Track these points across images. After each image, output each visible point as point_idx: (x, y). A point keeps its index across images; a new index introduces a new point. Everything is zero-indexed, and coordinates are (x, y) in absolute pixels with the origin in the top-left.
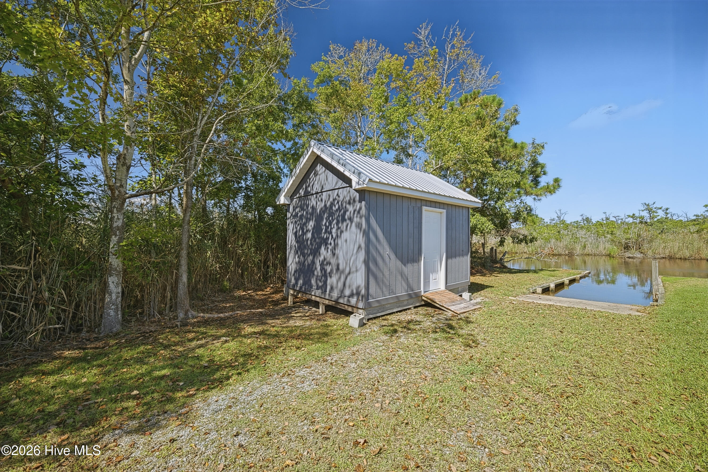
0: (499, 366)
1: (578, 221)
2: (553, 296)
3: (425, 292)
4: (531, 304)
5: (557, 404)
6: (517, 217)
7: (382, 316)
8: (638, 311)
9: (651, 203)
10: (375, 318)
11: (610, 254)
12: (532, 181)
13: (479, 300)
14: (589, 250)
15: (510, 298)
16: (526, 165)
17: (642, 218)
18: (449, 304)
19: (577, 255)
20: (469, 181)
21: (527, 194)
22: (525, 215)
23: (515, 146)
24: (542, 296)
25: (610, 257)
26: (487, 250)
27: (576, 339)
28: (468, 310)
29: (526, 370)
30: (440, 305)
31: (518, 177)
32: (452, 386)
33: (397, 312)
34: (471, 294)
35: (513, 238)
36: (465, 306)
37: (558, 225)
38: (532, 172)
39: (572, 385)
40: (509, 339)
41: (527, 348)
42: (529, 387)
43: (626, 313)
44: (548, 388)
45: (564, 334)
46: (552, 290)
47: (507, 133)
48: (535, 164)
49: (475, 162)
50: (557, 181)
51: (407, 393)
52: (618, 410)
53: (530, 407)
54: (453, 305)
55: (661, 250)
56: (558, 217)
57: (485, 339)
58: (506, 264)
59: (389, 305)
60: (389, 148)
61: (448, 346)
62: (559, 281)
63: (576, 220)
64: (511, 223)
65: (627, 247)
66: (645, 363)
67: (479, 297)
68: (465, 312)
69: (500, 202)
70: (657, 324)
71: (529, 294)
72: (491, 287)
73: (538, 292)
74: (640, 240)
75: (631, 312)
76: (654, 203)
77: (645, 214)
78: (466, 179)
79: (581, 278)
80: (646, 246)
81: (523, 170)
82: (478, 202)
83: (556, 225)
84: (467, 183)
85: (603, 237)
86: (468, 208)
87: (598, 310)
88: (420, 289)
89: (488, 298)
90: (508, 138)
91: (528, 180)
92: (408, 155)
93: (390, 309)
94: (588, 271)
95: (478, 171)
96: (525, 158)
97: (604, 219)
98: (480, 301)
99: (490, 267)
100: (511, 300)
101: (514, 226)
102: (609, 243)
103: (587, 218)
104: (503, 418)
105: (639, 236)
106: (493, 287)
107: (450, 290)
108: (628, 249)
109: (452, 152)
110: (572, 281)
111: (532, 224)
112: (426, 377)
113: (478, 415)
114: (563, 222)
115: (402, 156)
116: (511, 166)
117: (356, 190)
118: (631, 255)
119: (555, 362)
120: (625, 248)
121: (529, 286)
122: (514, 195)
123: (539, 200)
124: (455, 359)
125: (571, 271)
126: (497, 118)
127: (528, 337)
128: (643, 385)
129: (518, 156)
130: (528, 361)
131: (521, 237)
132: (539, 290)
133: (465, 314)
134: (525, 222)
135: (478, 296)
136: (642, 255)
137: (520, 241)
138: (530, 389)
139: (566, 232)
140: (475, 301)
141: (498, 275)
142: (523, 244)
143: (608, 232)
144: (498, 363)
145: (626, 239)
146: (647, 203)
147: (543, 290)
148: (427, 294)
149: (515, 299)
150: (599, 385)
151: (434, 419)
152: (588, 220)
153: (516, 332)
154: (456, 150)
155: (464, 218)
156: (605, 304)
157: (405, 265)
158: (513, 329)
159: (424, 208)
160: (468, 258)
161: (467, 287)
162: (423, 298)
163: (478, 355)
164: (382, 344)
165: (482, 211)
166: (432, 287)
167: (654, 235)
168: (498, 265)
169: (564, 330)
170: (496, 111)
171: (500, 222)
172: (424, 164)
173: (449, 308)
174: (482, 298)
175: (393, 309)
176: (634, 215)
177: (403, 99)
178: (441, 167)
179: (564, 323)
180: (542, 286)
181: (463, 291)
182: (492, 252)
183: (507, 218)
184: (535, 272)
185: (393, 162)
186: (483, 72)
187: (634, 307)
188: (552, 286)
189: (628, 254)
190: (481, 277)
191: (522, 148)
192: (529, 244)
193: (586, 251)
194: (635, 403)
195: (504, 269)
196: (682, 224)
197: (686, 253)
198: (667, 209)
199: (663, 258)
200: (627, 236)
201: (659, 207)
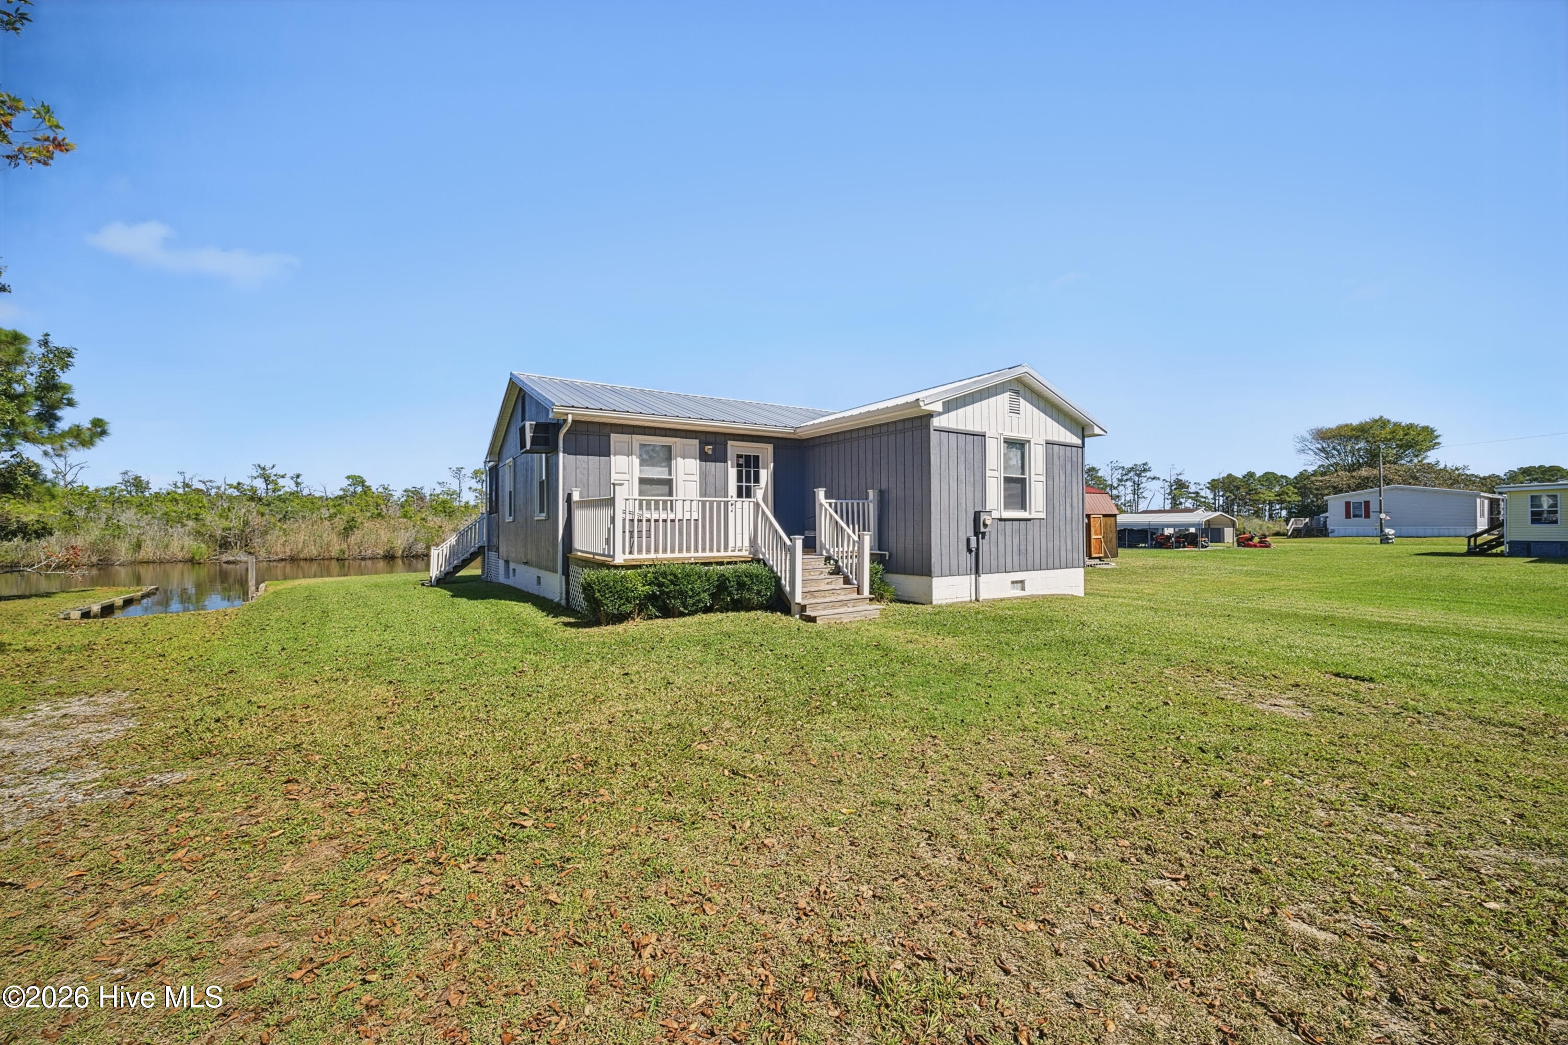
1: (114, 488)
9: (269, 466)
11: (193, 558)
12: (41, 416)
14: (148, 551)
17: (253, 490)
19: (121, 565)
21: (29, 440)
25: (193, 564)
46: (96, 616)
48: (51, 385)
50: (98, 423)
55: (279, 548)
62: (106, 602)
63: (110, 485)
65: (225, 544)
74: (248, 531)
76: (274, 466)
77: (260, 484)
79: (143, 597)
80: (257, 541)
85: (179, 525)
94: (151, 588)
97: (180, 485)
102: (192, 537)
103: (138, 481)
105: (246, 523)
108: (226, 549)
110: (129, 602)
114: (81, 491)
118: (231, 558)
120: (220, 547)
125: (122, 588)
131: (14, 525)
132: (76, 615)
134: (25, 495)
136: (250, 557)
137: (12, 535)
143: (188, 517)
145: (224, 530)
146: (262, 466)
147: (81, 614)
152: (139, 484)
167: (269, 523)
176: (239, 484)
180: (78, 608)
188: (96, 608)
189: (225, 557)
192: (34, 541)
193: (142, 555)
196: (312, 503)
197: (313, 551)
198: (298, 476)
199: (282, 560)
200: (226, 524)
201: (282, 473)
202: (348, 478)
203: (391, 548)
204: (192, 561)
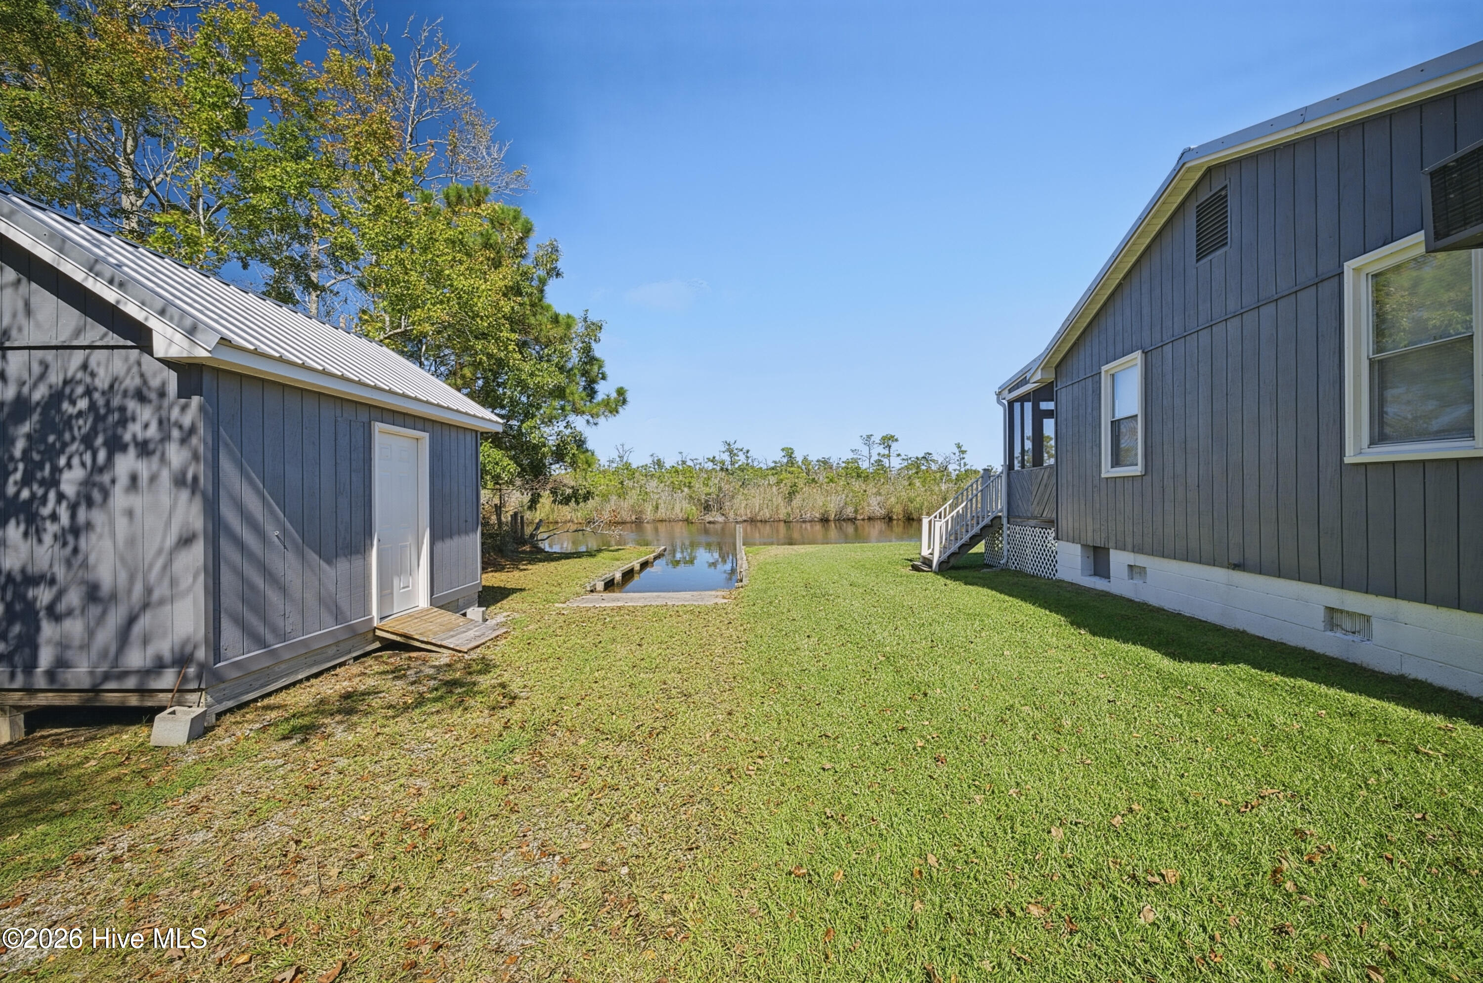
0: (556, 724)
1: (646, 465)
2: (620, 592)
3: (382, 619)
4: (593, 610)
5: (646, 748)
6: (559, 455)
7: (255, 700)
8: (724, 598)
9: (732, 441)
10: (240, 707)
11: (688, 518)
12: (585, 389)
13: (500, 618)
14: (662, 513)
15: (557, 605)
16: (575, 358)
17: (723, 462)
18: (443, 636)
19: (648, 522)
20: (469, 375)
21: (577, 411)
22: (574, 451)
23: (555, 319)
24: (606, 595)
26: (506, 518)
27: (660, 651)
28: (483, 641)
29: (599, 715)
30: (422, 642)
31: (562, 379)
32: (478, 785)
33: (308, 679)
34: (484, 609)
35: (554, 492)
36: (477, 634)
37: (620, 471)
38: (585, 373)
39: (661, 716)
40: (567, 675)
41: (596, 682)
42: (607, 739)
43: (711, 602)
44: (632, 732)
45: (644, 647)
46: (618, 583)
47: (542, 291)
48: (589, 358)
49: (484, 336)
50: (621, 392)
51: (382, 834)
52: (714, 729)
53: (612, 767)
54: (452, 636)
55: (742, 511)
56: (620, 457)
57: (525, 686)
58: (541, 545)
59: (283, 666)
60: (248, 254)
61: (455, 717)
62: (627, 567)
63: (644, 464)
64: (551, 464)
65: (707, 507)
66: (736, 661)
67: (500, 613)
68: (478, 647)
69: (529, 423)
70: (743, 611)
71: (585, 594)
72: (521, 590)
73: (598, 589)
74: (721, 495)
75: (716, 600)
76: (735, 442)
77: (726, 457)
78: (461, 369)
79: (655, 558)
80: (727, 504)
81: (569, 365)
82: (497, 422)
83: (616, 472)
84: (463, 377)
85: (679, 491)
86: (476, 432)
87: (680, 603)
88: (370, 613)
89: (518, 612)
90: (544, 300)
91: (578, 388)
92: (310, 285)
93: (287, 675)
94: (663, 548)
95: (490, 356)
96: (574, 344)
97: (680, 463)
98: (504, 620)
99: (512, 552)
100: (558, 608)
101: (557, 471)
102: (687, 501)
103: (659, 460)
104: (576, 799)
105: (720, 489)
106: (524, 589)
107: (441, 607)
108: (708, 510)
109: (434, 305)
110: (644, 565)
111: (585, 466)
112: (419, 790)
113: (534, 813)
114: (627, 466)
115: (291, 285)
116: (548, 355)
117: (168, 363)
118: (712, 519)
119: (637, 691)
120: (705, 509)
121: (584, 580)
122: (555, 412)
123: (596, 424)
124: (475, 737)
125: (643, 549)
126: (521, 256)
127: (594, 664)
128: (736, 690)
129: (562, 340)
130: (600, 701)
131: (569, 491)
132: (600, 586)
133: (478, 650)
134: (573, 464)
135: (496, 611)
136: (723, 518)
137: (566, 501)
138: (607, 742)
139: (631, 484)
140: (494, 622)
141: (530, 567)
142: (572, 503)
143: (685, 484)
144: (555, 719)
145: (706, 495)
146: (728, 442)
147: (605, 584)
148: (387, 624)
149: (564, 606)
150: (692, 706)
151: (454, 855)
152: (659, 463)
153: (576, 660)
154: (442, 302)
155: (469, 453)
156: (687, 595)
157: (329, 562)
158: (569, 657)
159: (378, 426)
160: (477, 538)
161: (476, 596)
162: (378, 633)
163: (518, 717)
164: (281, 762)
165: (496, 440)
166: (398, 608)
167: (735, 489)
168: (527, 548)
169: (643, 641)
170: (521, 241)
171: (532, 462)
172: (360, 319)
173: (444, 643)
174: (505, 614)
175: (296, 672)
176: (713, 458)
177: (296, 138)
178: (403, 333)
179: (641, 631)
180: (604, 577)
181: (468, 606)
182: (516, 522)
183: (544, 455)
184: (590, 554)
185: (264, 293)
186: (494, 150)
187: (719, 593)
188: (618, 576)
189: (709, 518)
190: (497, 575)
191: (569, 326)
192: (582, 504)
193: (659, 515)
194: (730, 714)
195: (539, 555)
196: (762, 474)
197: (766, 514)
198: (748, 452)
199: (745, 521)
200: (707, 490)
201: (740, 448)
202: (783, 450)
203: (826, 511)
204: (687, 521)
